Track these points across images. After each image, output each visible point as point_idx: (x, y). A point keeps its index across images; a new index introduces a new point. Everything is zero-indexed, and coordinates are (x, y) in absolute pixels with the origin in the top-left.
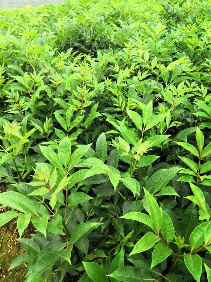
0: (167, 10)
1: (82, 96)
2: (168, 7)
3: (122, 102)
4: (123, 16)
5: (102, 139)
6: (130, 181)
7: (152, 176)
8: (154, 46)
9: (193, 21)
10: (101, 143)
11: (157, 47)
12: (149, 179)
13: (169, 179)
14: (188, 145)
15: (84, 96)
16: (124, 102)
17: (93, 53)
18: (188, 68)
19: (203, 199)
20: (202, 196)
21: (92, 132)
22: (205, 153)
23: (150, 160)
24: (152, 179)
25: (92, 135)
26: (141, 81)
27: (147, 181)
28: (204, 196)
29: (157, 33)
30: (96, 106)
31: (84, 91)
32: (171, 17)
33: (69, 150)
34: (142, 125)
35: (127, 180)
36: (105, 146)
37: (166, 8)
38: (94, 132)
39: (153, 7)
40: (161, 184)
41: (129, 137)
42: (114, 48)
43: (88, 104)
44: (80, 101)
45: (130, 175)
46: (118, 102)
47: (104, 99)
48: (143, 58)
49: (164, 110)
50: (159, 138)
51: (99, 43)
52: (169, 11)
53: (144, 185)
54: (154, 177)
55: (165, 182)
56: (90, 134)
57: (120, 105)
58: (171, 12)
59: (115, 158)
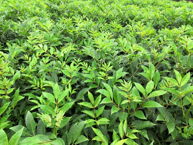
0: (50, 7)
1: (4, 86)
2: (50, 5)
3: (37, 82)
4: (20, 13)
5: (29, 116)
6: (57, 142)
7: (70, 131)
8: (48, 37)
9: (68, 14)
10: (29, 119)
11: (51, 37)
12: (69, 133)
13: (80, 130)
14: (86, 103)
15: (6, 86)
16: (38, 81)
17: (3, 44)
18: (73, 48)
19: (102, 135)
20: (101, 133)
21: (19, 107)
22: (96, 105)
23: (66, 121)
24: (70, 133)
25: (19, 110)
26: (46, 64)
27: (68, 135)
28: (102, 133)
29: (48, 28)
30: (18, 91)
31: (5, 82)
32: (54, 12)
33: (6, 139)
34: (55, 100)
35: (55, 142)
36: (33, 121)
37: (49, 6)
38: (20, 107)
39: (40, 2)
40: (77, 134)
41: (48, 110)
42: (20, 38)
43: (11, 91)
44: (4, 90)
45: (55, 135)
46: (34, 83)
47: (22, 81)
48: (44, 50)
49: (66, 81)
50: (68, 105)
51: (6, 36)
52: (52, 8)
53: (66, 137)
54: (71, 130)
55: (79, 133)
56: (17, 110)
57: (35, 85)
58: (53, 8)
59: (42, 126)
